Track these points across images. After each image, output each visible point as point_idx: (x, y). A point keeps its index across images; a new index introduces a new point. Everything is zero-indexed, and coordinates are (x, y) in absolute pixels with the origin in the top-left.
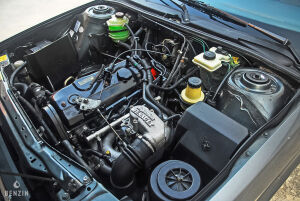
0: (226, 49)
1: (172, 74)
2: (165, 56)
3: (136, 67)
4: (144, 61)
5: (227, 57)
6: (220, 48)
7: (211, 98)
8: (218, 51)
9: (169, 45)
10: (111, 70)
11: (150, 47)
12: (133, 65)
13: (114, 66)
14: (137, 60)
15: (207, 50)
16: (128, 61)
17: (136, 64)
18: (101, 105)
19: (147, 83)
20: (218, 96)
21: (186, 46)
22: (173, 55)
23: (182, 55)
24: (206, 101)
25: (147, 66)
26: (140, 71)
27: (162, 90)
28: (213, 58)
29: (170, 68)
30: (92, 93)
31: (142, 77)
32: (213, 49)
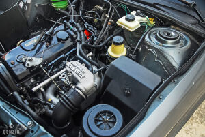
0: (144, 12)
1: (101, 34)
2: (96, 20)
3: (71, 30)
4: (78, 25)
5: (145, 19)
6: (139, 11)
7: (131, 52)
8: (137, 14)
9: (99, 11)
10: (51, 33)
11: (84, 13)
12: (69, 28)
13: (53, 30)
14: (72, 24)
15: (129, 13)
16: (65, 25)
17: (71, 27)
18: (44, 62)
19: (81, 42)
20: (137, 50)
21: (112, 11)
22: (102, 19)
23: (109, 18)
24: (127, 55)
25: (81, 29)
26: (75, 33)
27: (94, 48)
28: (133, 20)
29: (99, 29)
30: (37, 52)
31: (77, 38)
32: (133, 13)
